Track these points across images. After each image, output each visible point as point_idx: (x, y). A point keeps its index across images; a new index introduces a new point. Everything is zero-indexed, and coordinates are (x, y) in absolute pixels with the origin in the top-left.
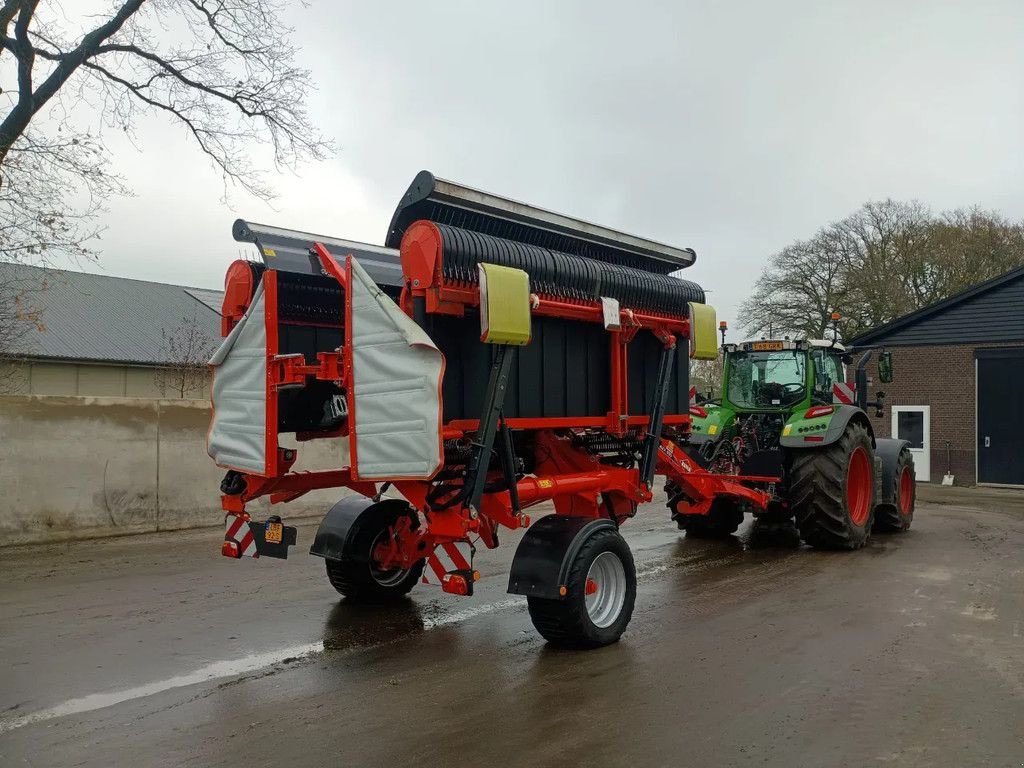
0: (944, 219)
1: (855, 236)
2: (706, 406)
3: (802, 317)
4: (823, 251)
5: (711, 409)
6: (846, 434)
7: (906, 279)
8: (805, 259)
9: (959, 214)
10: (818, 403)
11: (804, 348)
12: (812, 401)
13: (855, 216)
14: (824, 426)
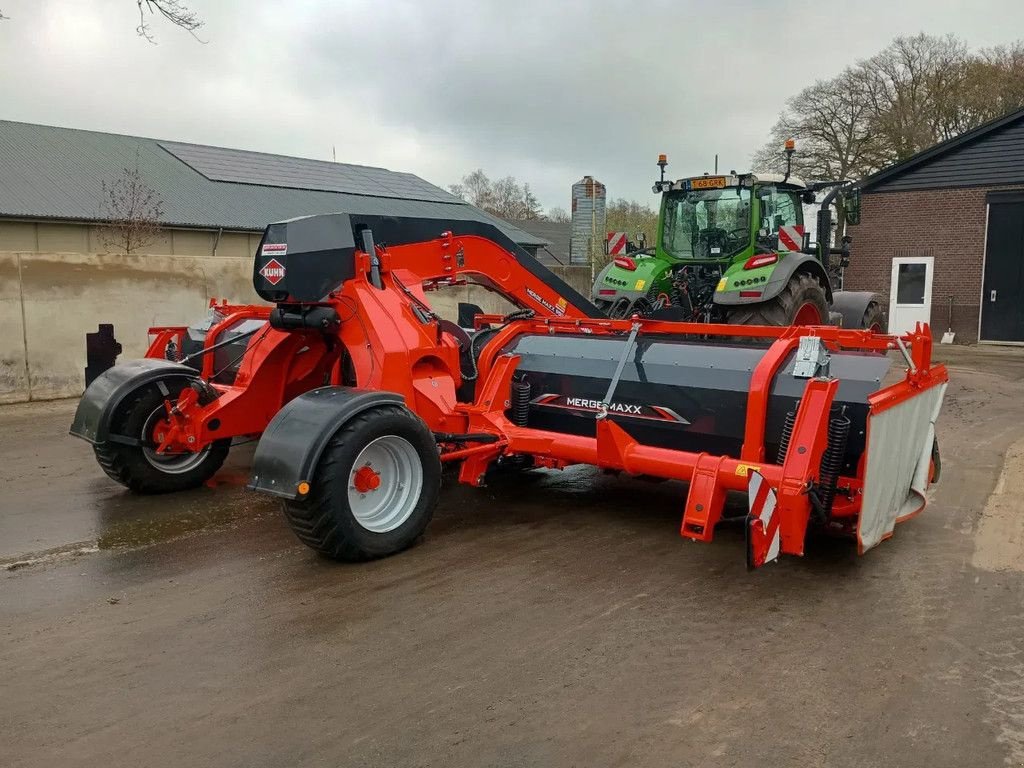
0: (983, 57)
1: (882, 75)
2: (638, 257)
3: (820, 167)
4: (848, 92)
5: (643, 260)
6: (787, 289)
7: (936, 123)
8: (826, 102)
9: (999, 51)
10: (762, 252)
11: (748, 183)
12: (756, 248)
13: (885, 52)
14: (763, 279)
